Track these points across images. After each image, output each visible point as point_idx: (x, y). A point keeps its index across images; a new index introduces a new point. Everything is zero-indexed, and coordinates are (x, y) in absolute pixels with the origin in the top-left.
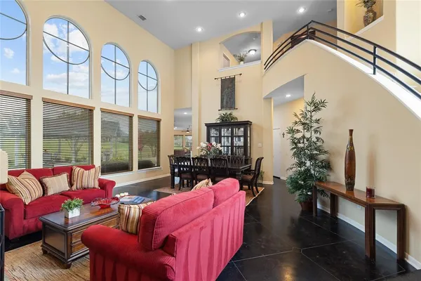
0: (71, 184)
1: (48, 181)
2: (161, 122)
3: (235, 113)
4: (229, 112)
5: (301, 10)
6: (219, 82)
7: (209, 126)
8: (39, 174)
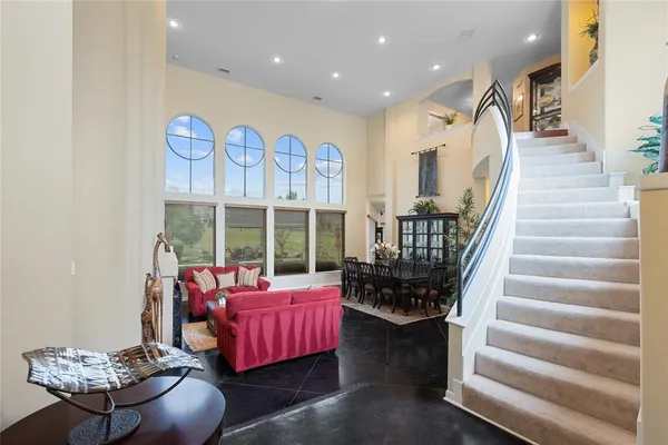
0: (237, 282)
1: (220, 277)
2: (346, 216)
3: (437, 201)
4: (427, 199)
5: (532, 38)
6: (417, 157)
7: (401, 219)
8: (215, 271)
